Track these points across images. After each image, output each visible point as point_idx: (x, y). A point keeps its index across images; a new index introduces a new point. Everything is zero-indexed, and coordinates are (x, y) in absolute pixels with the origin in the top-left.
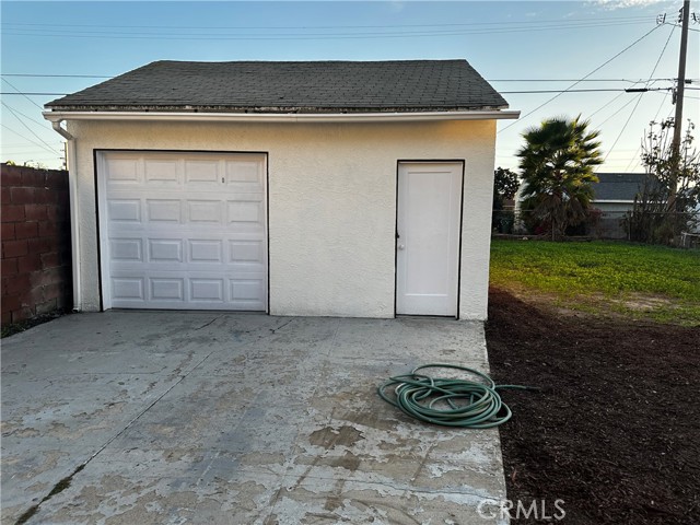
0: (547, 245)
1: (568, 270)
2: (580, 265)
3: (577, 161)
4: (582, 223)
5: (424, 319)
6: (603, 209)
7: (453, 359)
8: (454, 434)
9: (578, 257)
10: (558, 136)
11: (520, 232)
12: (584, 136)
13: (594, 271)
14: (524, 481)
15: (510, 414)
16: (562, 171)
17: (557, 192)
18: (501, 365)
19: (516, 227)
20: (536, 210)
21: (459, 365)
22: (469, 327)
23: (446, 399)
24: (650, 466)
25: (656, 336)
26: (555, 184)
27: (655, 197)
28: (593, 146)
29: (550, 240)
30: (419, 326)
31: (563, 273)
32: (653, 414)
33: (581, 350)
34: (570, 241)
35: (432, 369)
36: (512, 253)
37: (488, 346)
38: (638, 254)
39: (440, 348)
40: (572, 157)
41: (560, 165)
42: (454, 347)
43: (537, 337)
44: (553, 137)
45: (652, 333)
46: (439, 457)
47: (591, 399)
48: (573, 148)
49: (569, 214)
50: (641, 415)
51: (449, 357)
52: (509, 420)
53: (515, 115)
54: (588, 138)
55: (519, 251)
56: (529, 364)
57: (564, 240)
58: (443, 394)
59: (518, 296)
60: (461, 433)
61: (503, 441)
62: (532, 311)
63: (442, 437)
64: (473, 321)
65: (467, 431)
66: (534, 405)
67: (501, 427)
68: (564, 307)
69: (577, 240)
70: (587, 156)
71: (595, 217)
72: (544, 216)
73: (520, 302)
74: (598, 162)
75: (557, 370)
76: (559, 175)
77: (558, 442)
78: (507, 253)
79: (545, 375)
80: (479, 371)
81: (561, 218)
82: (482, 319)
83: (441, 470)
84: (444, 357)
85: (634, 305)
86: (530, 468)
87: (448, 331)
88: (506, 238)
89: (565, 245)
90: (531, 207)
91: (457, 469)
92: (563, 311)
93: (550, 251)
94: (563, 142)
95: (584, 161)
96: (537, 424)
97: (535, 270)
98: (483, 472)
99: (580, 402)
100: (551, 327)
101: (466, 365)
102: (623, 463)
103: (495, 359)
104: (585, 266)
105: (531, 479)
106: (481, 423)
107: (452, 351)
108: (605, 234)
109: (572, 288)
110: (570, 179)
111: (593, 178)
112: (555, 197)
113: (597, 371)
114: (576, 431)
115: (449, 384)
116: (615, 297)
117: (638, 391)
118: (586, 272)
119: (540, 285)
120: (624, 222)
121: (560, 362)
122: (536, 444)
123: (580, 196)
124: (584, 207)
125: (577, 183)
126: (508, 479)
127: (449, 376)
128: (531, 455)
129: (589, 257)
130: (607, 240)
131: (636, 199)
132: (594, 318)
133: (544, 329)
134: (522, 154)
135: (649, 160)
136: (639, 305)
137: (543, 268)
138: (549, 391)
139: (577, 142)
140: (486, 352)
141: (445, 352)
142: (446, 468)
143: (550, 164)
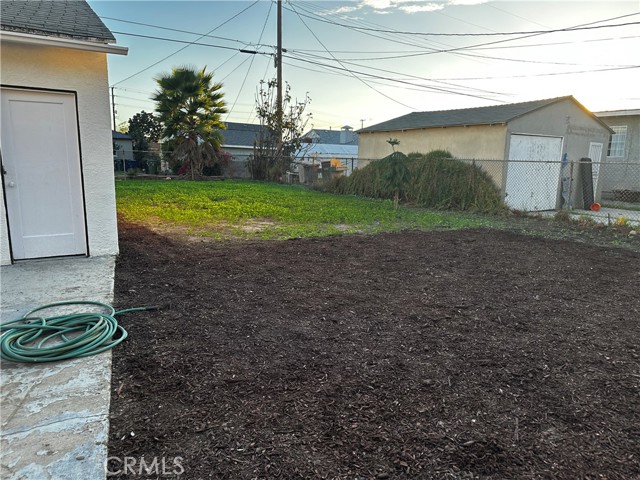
0: (187, 183)
1: (201, 204)
2: (213, 200)
3: (207, 109)
4: (216, 165)
5: (50, 261)
6: (232, 153)
7: (76, 296)
8: (62, 366)
9: (211, 193)
10: (188, 84)
11: (167, 173)
12: (211, 87)
13: (222, 204)
14: (129, 390)
15: (125, 334)
16: (195, 117)
17: (193, 137)
18: (126, 293)
19: (163, 169)
20: (175, 151)
21: (81, 300)
22: (100, 263)
23: (60, 335)
24: (238, 348)
25: (260, 250)
26: (190, 128)
27: (268, 144)
28: (218, 97)
29: (190, 179)
30: (43, 268)
31: (197, 207)
32: (247, 308)
33: (202, 269)
34: (207, 180)
35: (49, 309)
36: (153, 192)
37: (116, 278)
38: (257, 189)
39: (64, 287)
40: (201, 104)
41: (193, 112)
42: (80, 284)
43: (165, 263)
44: (183, 85)
45: (258, 248)
46: (41, 393)
47: (201, 306)
48: (202, 96)
49: (204, 156)
50: (238, 311)
51: (72, 295)
52: (124, 341)
53: (124, 51)
54: (214, 89)
55: (160, 190)
56: (153, 287)
57: (202, 180)
58: (57, 330)
59: (154, 229)
60: (71, 364)
61: (115, 360)
62: (165, 241)
63: (48, 372)
64: (104, 256)
65: (79, 361)
66: (151, 322)
67: (115, 349)
68: (194, 235)
69: (213, 179)
70: (215, 105)
71: (226, 159)
72: (182, 158)
73: (155, 234)
74: (224, 112)
75: (177, 289)
76: (193, 121)
77: (167, 349)
78: (149, 191)
79: (165, 295)
80: (101, 302)
81: (198, 160)
82: (114, 253)
83: (41, 405)
84: (67, 295)
85: (248, 229)
86: (137, 378)
87: (75, 270)
88: (150, 179)
89: (203, 183)
90: (172, 150)
91: (60, 399)
92: (192, 239)
93: (188, 188)
94: (192, 91)
95: (213, 109)
96: (150, 338)
97: (173, 205)
98: (88, 395)
99: (191, 311)
100: (180, 253)
101: (89, 299)
102: (217, 352)
103: (121, 288)
104: (216, 200)
105: (136, 387)
106: (93, 350)
107: (76, 288)
108: (236, 175)
109: (202, 218)
110: (202, 125)
111: (221, 126)
112: (191, 140)
113: (211, 283)
114: (184, 336)
115: (64, 320)
116: (236, 223)
117: (239, 293)
118: (216, 205)
119: (176, 218)
120: (247, 164)
121: (181, 282)
122: (147, 355)
123: (212, 140)
124: (216, 151)
125: (209, 129)
126: (113, 393)
127: (68, 313)
128: (140, 366)
129: (221, 193)
130: (238, 179)
131: (255, 145)
132: (217, 241)
133: (173, 256)
134: (158, 98)
135: (262, 113)
136: (251, 228)
137: (181, 204)
138: (167, 307)
139: (205, 91)
140: (113, 284)
141: (68, 290)
142: (46, 403)
143: (183, 110)
